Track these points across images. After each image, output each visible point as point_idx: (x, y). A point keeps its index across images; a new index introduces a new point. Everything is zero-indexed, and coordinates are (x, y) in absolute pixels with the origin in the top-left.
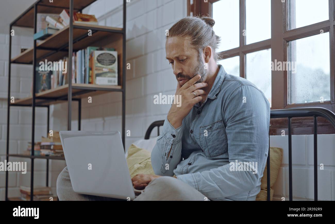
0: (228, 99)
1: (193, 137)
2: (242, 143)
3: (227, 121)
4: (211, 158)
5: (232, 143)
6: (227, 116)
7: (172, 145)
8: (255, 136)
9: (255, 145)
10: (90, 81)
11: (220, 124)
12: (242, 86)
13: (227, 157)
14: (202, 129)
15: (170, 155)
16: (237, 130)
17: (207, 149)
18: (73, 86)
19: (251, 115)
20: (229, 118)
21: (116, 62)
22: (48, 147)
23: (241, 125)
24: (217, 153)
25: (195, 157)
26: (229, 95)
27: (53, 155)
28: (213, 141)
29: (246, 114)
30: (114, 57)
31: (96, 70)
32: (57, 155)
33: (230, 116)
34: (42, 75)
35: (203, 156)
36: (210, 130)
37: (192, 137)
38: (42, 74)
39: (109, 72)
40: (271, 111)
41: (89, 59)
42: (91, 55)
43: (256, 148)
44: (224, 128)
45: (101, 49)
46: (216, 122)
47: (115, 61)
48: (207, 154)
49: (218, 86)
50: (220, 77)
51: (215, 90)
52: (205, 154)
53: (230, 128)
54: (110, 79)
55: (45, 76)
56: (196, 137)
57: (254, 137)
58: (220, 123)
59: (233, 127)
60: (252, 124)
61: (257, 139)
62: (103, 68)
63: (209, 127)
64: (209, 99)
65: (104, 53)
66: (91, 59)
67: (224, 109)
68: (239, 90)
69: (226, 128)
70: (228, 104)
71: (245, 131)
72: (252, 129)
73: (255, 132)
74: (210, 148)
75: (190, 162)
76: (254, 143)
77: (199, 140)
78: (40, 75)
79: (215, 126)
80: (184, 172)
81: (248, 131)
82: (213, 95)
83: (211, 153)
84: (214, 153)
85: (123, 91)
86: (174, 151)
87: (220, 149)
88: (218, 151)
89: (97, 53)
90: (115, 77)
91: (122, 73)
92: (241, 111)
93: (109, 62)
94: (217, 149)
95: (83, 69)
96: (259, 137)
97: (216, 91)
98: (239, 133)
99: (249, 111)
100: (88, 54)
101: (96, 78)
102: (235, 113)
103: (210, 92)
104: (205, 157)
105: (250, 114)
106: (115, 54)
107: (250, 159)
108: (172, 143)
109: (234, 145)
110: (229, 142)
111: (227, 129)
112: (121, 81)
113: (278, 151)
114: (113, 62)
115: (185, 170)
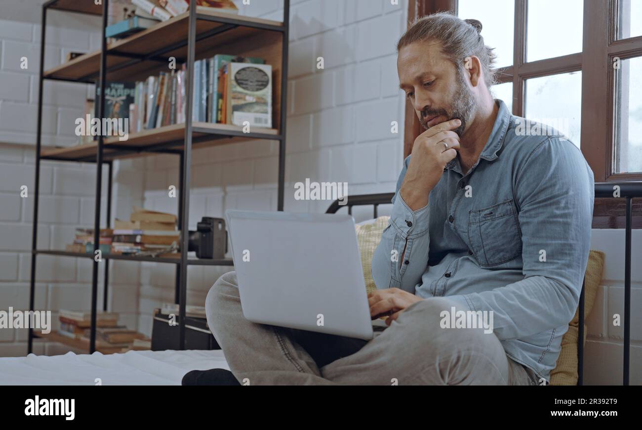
0: (524, 162)
1: (455, 228)
2: (550, 242)
3: (522, 202)
4: (488, 267)
5: (532, 241)
6: (522, 191)
7: (407, 239)
8: (573, 230)
9: (573, 245)
10: (219, 119)
11: (509, 207)
12: (549, 139)
13: (518, 265)
14: (473, 216)
15: (405, 258)
16: (541, 218)
17: (482, 251)
18: (194, 128)
19: (567, 193)
20: (526, 197)
21: (270, 86)
22: (130, 239)
23: (549, 209)
24: (500, 259)
25: (458, 262)
26: (526, 154)
27: (140, 253)
28: (495, 238)
29: (556, 190)
30: (266, 75)
31: (234, 98)
32: (149, 253)
33: (527, 193)
34: (111, 104)
35: (472, 262)
36: (489, 218)
37: (452, 229)
38: (112, 101)
39: (257, 103)
40: (595, 185)
41: (219, 78)
42: (223, 71)
43: (575, 250)
44: (517, 213)
45: (241, 60)
46: (501, 204)
47: (267, 82)
48: (481, 260)
49: (499, 138)
50: (503, 122)
51: (494, 144)
52: (476, 259)
53: (527, 214)
54: (259, 115)
55: (117, 105)
56: (462, 230)
57: (571, 231)
58: (510, 205)
59: (533, 212)
60: (568, 208)
61: (576, 235)
62: (246, 94)
63: (488, 212)
64: (482, 160)
65: (248, 68)
66: (222, 78)
67: (516, 182)
68: (545, 147)
69: (518, 214)
70: (525, 171)
71: (555, 220)
72: (568, 217)
73: (573, 221)
74: (489, 249)
75: (448, 272)
76: (571, 242)
77: (466, 234)
78: (109, 103)
79: (500, 210)
80: (438, 290)
81: (561, 220)
82: (492, 153)
83: (489, 259)
84: (496, 258)
85: (281, 139)
86: (412, 253)
87: (507, 252)
88: (504, 255)
89: (236, 67)
90: (266, 112)
91: (279, 106)
92: (548, 184)
93: (257, 85)
94: (502, 251)
95: (204, 96)
96: (579, 231)
97: (495, 147)
98: (543, 223)
99: (563, 184)
100: (216, 69)
101: (233, 113)
102: (539, 187)
103: (485, 147)
104: (478, 264)
105: (564, 190)
106: (268, 69)
107: (565, 270)
108: (406, 236)
109: (534, 244)
110: (524, 238)
111: (522, 215)
112: (278, 120)
113: (596, 256)
114: (265, 85)
115: (442, 286)
